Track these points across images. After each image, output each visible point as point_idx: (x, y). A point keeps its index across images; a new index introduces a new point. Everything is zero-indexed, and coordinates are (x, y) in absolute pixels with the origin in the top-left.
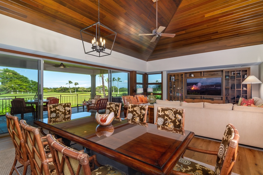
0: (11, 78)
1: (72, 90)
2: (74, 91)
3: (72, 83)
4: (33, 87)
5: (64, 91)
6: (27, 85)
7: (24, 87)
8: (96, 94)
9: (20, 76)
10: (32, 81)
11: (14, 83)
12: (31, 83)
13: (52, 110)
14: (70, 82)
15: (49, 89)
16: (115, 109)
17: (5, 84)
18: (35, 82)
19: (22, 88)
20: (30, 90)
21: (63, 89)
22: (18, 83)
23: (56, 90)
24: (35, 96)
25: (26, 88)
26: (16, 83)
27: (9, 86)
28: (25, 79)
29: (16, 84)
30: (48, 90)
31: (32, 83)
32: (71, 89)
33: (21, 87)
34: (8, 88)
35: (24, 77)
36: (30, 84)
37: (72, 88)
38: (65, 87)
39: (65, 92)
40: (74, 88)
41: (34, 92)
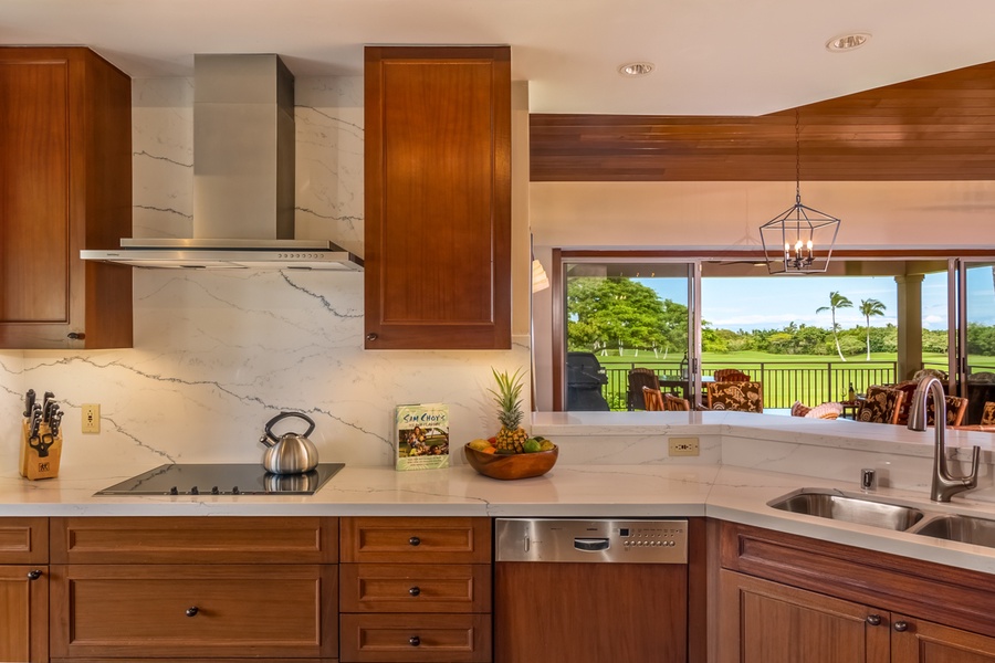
0: (605, 295)
1: (852, 340)
2: (860, 346)
3: (846, 302)
4: (673, 328)
5: (805, 347)
6: (653, 320)
7: (644, 328)
8: (922, 364)
9: (630, 288)
10: (668, 304)
11: (615, 313)
12: (667, 315)
13: (716, 395)
14: (837, 300)
15: (735, 337)
16: (884, 409)
17: (589, 320)
18: (679, 306)
19: (637, 332)
20: (662, 343)
21: (801, 337)
22: (626, 312)
23: (770, 339)
24: (682, 364)
25: (650, 333)
26: (620, 316)
27: (599, 328)
28: (645, 297)
29: (619, 319)
30: (733, 343)
31: (669, 311)
32: (841, 335)
33: (634, 328)
34: (598, 332)
35: (642, 291)
36: (662, 316)
37: (852, 333)
38: (813, 329)
39: (813, 353)
40: (861, 329)
41: (676, 349)
